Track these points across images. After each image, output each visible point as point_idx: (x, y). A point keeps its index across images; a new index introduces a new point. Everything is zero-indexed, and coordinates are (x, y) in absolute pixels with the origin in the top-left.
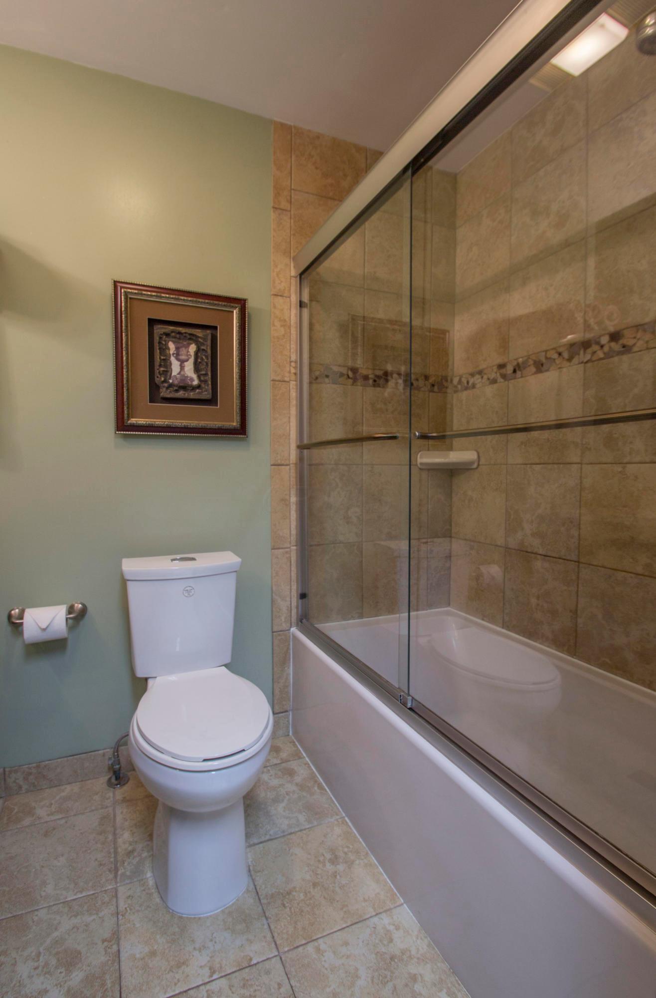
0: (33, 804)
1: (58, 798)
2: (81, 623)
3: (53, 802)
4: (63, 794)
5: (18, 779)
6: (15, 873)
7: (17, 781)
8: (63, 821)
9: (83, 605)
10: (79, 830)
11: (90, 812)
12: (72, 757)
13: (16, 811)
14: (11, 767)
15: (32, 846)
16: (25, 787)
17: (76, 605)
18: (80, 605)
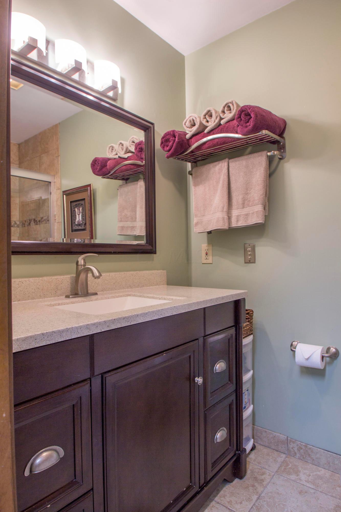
0: (300, 469)
1: (315, 473)
2: (335, 362)
3: (311, 474)
4: (318, 473)
5: (294, 448)
6: (277, 504)
7: (294, 449)
8: (312, 491)
9: (336, 349)
10: (320, 504)
11: (331, 496)
12: (327, 452)
13: (290, 466)
14: (291, 438)
15: (291, 494)
16: (298, 455)
17: (332, 348)
18: (334, 350)
